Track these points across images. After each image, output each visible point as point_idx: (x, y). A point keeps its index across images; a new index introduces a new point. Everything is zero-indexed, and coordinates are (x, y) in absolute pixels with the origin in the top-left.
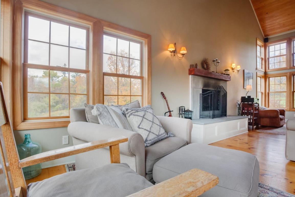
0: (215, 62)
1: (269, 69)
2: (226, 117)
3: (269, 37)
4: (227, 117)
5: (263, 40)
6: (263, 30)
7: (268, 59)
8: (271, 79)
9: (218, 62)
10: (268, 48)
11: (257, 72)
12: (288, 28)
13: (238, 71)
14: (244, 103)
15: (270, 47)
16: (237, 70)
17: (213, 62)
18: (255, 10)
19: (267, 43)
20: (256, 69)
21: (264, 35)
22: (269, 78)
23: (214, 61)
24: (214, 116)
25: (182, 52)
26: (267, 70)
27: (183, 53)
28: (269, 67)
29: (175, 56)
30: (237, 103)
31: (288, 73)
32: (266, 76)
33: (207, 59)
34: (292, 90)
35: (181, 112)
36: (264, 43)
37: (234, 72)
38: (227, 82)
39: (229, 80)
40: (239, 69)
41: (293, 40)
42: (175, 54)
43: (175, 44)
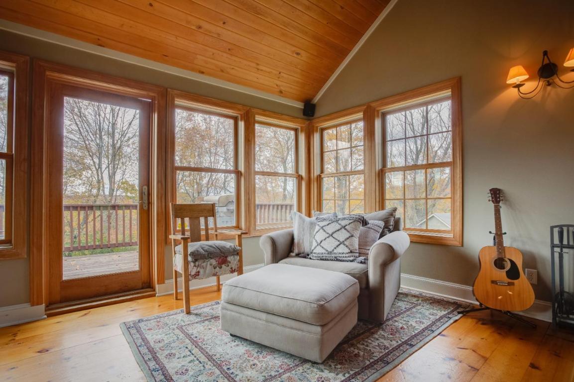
29: (550, 84)
42: (548, 82)
43: (545, 53)
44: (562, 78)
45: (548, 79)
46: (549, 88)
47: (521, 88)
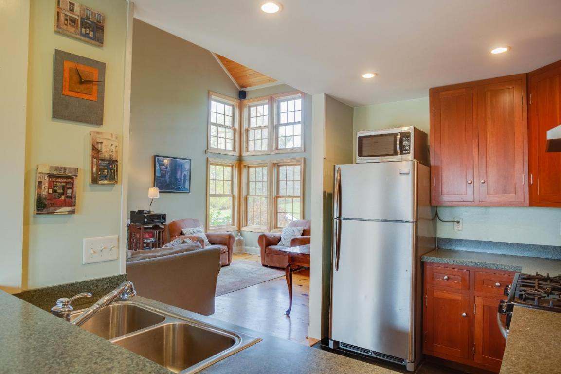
1: (247, 151)
3: (246, 89)
5: (236, 95)
6: (233, 75)
7: (247, 131)
8: (252, 170)
10: (246, 110)
11: (207, 158)
15: (252, 109)
20: (206, 151)
21: (239, 84)
22: (248, 168)
26: (244, 154)
28: (247, 147)
31: (269, 162)
32: (240, 163)
34: (276, 194)
36: (238, 100)
41: (277, 100)
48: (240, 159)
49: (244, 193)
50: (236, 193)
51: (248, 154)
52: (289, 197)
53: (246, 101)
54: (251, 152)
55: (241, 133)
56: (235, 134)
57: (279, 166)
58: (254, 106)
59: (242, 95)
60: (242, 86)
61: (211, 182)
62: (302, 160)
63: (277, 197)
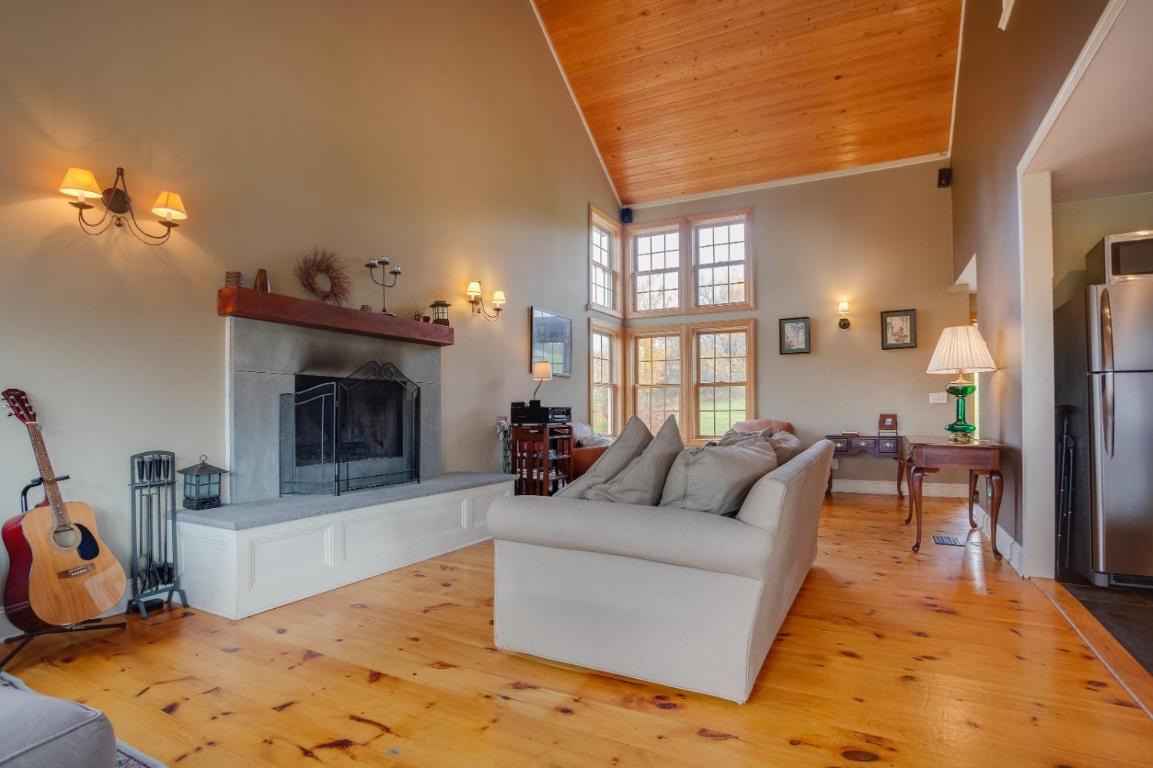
0: (378, 271)
1: (635, 310)
2: (419, 482)
3: (633, 207)
4: (422, 484)
5: (616, 215)
6: (615, 181)
7: (635, 276)
8: (641, 341)
9: (396, 273)
10: (631, 242)
11: (589, 319)
12: (681, 186)
13: (498, 310)
14: (520, 425)
15: (641, 241)
16: (495, 304)
17: (368, 269)
18: (584, 110)
19: (630, 227)
20: (587, 307)
21: (621, 197)
22: (636, 338)
23: (372, 266)
24: (343, 485)
25: (162, 212)
26: (631, 315)
27: (169, 220)
28: (635, 305)
29: (119, 225)
30: (500, 424)
31: (684, 328)
32: (626, 332)
33: (332, 256)
34: (695, 381)
35: (137, 480)
36: (619, 225)
37: (481, 314)
38: (443, 349)
39: (448, 342)
40: (502, 302)
41: (694, 225)
42: (119, 219)
43: (120, 172)
44: (138, 222)
45: (119, 215)
46: (117, 230)
47: (84, 211)
48: (625, 323)
49: (631, 382)
50: (618, 381)
51: (635, 315)
52: (722, 384)
53: (633, 227)
54: (640, 312)
55: (624, 280)
56: (614, 281)
57: (698, 334)
58: (646, 235)
59: (626, 216)
60: (625, 202)
61: (595, 360)
62: (752, 324)
63: (699, 385)
